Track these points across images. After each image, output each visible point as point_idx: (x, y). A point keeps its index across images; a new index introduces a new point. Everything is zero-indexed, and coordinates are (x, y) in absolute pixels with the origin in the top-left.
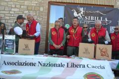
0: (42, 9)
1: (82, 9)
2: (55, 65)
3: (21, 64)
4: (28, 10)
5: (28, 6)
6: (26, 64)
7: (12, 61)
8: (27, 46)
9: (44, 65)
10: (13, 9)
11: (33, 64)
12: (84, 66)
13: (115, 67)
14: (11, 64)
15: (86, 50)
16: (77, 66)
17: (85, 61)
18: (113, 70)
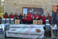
0: (20, 10)
1: (33, 9)
2: (26, 27)
5: (16, 9)
6: (18, 27)
7: (13, 27)
8: (17, 22)
9: (23, 27)
10: (11, 10)
11: (20, 27)
12: (35, 27)
13: (44, 27)
15: (35, 22)
16: (33, 27)
17: (35, 26)
18: (43, 28)
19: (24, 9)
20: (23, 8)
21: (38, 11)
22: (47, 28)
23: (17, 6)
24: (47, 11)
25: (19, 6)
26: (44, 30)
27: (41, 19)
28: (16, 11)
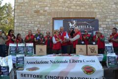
0: (48, 23)
2: (61, 62)
3: (38, 63)
4: (40, 24)
5: (39, 22)
9: (54, 62)
10: (30, 25)
12: (81, 61)
13: (101, 60)
14: (32, 63)
16: (76, 62)
18: (100, 62)
19: (55, 21)
20: (54, 19)
21: (86, 25)
22: (109, 63)
23: (40, 17)
24: (107, 23)
25: (44, 15)
26: (101, 67)
27: (94, 43)
28: (39, 26)
